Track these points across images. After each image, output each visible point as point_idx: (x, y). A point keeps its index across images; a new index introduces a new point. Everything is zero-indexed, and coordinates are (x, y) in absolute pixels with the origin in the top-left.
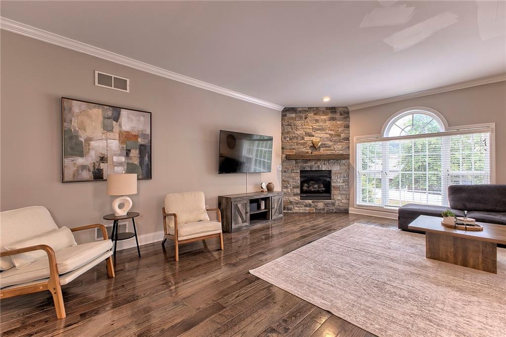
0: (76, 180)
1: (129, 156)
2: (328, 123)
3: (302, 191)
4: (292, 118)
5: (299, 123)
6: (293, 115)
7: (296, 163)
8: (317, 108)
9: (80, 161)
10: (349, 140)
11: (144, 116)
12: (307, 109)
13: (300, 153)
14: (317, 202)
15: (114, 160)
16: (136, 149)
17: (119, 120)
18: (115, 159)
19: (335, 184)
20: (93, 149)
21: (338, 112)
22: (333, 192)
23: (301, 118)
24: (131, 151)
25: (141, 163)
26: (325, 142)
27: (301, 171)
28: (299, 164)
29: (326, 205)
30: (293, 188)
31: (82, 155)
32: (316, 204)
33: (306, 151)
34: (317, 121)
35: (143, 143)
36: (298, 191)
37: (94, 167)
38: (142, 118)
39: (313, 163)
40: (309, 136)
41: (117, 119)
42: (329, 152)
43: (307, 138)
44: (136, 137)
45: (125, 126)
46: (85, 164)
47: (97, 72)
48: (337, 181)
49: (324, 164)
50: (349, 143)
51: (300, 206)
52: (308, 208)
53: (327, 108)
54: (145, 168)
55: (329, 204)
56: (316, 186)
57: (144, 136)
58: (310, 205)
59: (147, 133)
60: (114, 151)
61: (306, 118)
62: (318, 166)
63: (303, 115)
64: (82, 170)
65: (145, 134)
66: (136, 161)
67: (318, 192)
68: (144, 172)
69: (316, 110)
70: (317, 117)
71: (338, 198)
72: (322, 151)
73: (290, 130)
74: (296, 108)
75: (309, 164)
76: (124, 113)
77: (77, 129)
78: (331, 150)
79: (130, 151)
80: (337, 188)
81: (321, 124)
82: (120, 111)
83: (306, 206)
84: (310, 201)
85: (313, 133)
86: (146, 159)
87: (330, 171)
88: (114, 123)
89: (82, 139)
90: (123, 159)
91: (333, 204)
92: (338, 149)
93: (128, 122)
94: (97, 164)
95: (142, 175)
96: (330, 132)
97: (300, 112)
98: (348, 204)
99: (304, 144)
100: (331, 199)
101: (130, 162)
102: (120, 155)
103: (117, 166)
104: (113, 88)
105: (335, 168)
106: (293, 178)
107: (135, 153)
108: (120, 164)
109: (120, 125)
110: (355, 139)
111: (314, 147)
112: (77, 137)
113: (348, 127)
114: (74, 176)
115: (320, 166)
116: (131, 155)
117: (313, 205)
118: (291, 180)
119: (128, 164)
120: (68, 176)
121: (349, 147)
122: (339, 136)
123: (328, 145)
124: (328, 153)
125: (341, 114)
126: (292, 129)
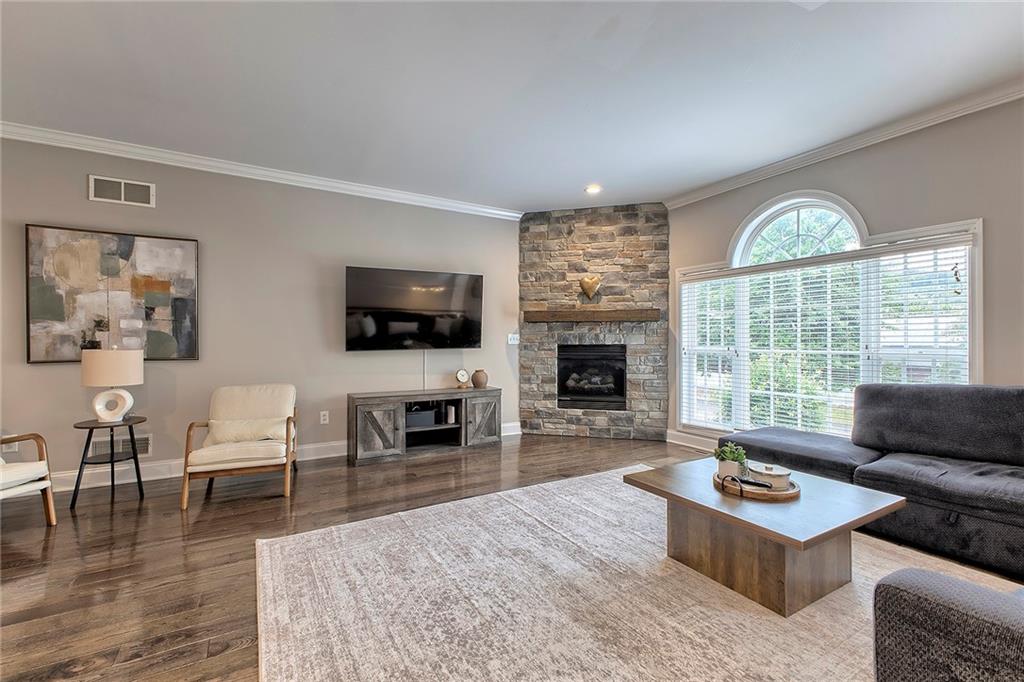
0: (51, 359)
1: (150, 319)
2: (619, 242)
3: (563, 389)
4: (541, 235)
5: (554, 244)
6: (543, 228)
7: (550, 329)
8: (594, 210)
9: (59, 328)
10: (668, 277)
11: (181, 247)
12: (573, 213)
13: (556, 308)
14: (593, 414)
15: (121, 326)
16: (166, 305)
17: (132, 257)
18: (124, 324)
19: (634, 376)
20: (82, 308)
21: (641, 214)
22: (631, 392)
23: (559, 233)
24: (156, 310)
25: (176, 330)
26: (613, 282)
27: (559, 347)
28: (556, 333)
29: (613, 421)
30: (543, 381)
31: (61, 318)
32: (591, 418)
33: (571, 303)
34: (593, 237)
35: (179, 295)
36: (554, 389)
37: (84, 338)
38: (178, 252)
39: (585, 329)
40: (577, 271)
41: (126, 254)
42: (620, 306)
43: (571, 276)
44: (166, 285)
45: (144, 266)
46: (66, 333)
47: (92, 178)
48: (638, 370)
49: (610, 331)
50: (668, 284)
51: (556, 420)
52: (574, 427)
53: (617, 209)
54: (184, 341)
55: (621, 419)
56: (596, 379)
57: (182, 282)
58: (578, 421)
59: (187, 277)
60: (122, 310)
61: (570, 233)
62: (597, 336)
63: (565, 227)
64: (61, 344)
65: (183, 280)
66: (167, 328)
67: (599, 392)
68: (183, 347)
69: (592, 214)
70: (594, 229)
71: (641, 407)
72: (605, 304)
73: (537, 260)
74: (550, 212)
75: (576, 331)
76: (140, 243)
77: (53, 275)
78: (624, 300)
79: (153, 309)
80: (636, 384)
81: (604, 244)
82: (133, 242)
83: (570, 421)
84: (579, 412)
85: (586, 265)
86: (187, 322)
87: (624, 347)
88: (122, 262)
89: (61, 292)
90: (139, 324)
91: (630, 420)
92: (642, 296)
93: (149, 260)
94: (89, 333)
95: (179, 351)
96: (622, 261)
97: (558, 220)
98: (665, 421)
99: (565, 288)
100: (625, 410)
101: (154, 328)
102: (133, 317)
103: (127, 336)
104: (123, 202)
105: (635, 341)
106: (543, 362)
107: (163, 314)
108: (134, 333)
109: (134, 266)
110: (678, 275)
111: (585, 293)
112: (52, 288)
113: (664, 247)
114: (47, 352)
115: (601, 336)
116: (156, 316)
117: (585, 419)
118: (538, 367)
119: (150, 333)
120: (38, 351)
121: (667, 293)
122: (644, 267)
123: (616, 290)
124: (619, 308)
125: (648, 220)
126: (540, 256)
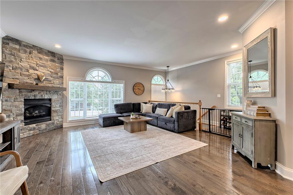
2: (49, 63)
3: (26, 118)
4: (15, 49)
5: (23, 56)
6: (17, 47)
7: (20, 92)
8: (41, 49)
10: (63, 78)
12: (32, 46)
13: (24, 83)
14: (40, 125)
19: (55, 109)
21: (56, 57)
22: (53, 114)
23: (25, 52)
26: (47, 77)
27: (25, 100)
28: (24, 94)
29: (48, 125)
30: (17, 116)
32: (39, 126)
33: (31, 82)
34: (41, 59)
36: (22, 118)
39: (37, 93)
40: (34, 70)
42: (50, 85)
43: (31, 71)
48: (55, 107)
49: (47, 94)
50: (63, 80)
51: (24, 131)
52: (32, 132)
53: (49, 52)
55: (50, 124)
56: (37, 112)
58: (34, 129)
61: (30, 53)
62: (42, 95)
63: (28, 50)
67: (40, 116)
69: (40, 50)
70: (41, 56)
71: (56, 118)
72: (45, 84)
73: (14, 60)
74: (21, 41)
75: (33, 93)
78: (51, 84)
80: (56, 111)
81: (44, 62)
83: (30, 130)
84: (34, 125)
85: (37, 68)
87: (50, 100)
91: (53, 123)
92: (56, 83)
96: (51, 70)
97: (25, 46)
98: (62, 121)
99: (29, 76)
100: (51, 120)
105: (54, 97)
106: (16, 106)
110: (68, 78)
111: (38, 79)
113: (62, 69)
115: (43, 95)
117: (37, 127)
118: (14, 109)
121: (63, 83)
122: (57, 74)
123: (49, 80)
124: (50, 86)
125: (58, 59)
126: (15, 59)
